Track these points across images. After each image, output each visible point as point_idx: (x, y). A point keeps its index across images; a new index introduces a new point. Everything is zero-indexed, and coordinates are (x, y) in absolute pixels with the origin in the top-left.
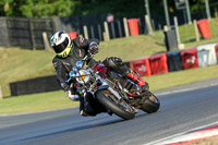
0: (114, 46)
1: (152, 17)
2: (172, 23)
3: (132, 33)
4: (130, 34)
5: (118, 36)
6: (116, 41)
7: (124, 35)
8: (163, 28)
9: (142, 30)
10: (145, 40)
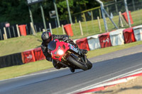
0: (11, 43)
1: (34, 24)
2: (48, 27)
3: (22, 34)
4: (21, 35)
5: (13, 37)
6: (12, 39)
7: (17, 36)
8: (42, 31)
9: (29, 32)
10: (31, 39)
